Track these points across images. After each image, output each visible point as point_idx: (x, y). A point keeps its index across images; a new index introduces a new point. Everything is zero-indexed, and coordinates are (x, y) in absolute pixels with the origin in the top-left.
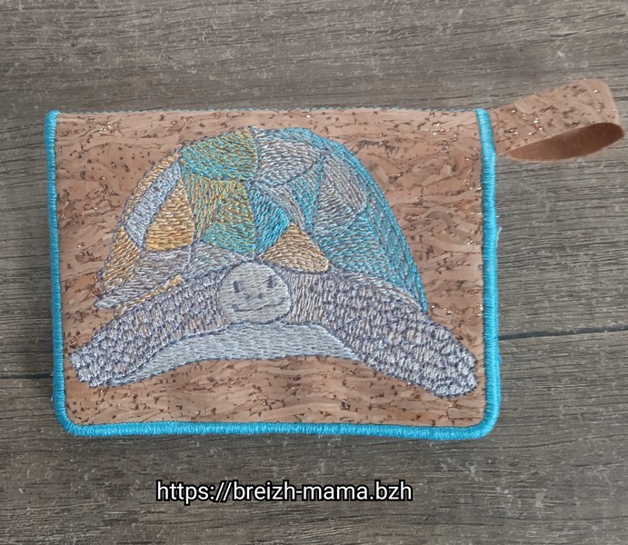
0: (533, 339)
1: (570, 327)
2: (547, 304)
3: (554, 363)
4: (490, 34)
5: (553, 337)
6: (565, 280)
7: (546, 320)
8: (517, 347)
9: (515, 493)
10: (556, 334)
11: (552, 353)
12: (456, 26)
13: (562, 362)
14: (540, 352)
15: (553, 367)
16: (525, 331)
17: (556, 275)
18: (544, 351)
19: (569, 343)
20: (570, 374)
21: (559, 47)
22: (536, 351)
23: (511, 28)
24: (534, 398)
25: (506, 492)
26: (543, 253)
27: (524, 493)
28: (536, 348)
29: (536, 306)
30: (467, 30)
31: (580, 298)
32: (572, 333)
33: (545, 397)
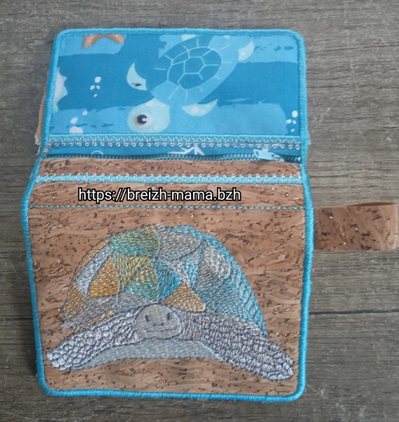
0: (364, 315)
1: (386, 308)
2: (373, 293)
3: (375, 329)
4: (346, 124)
5: (376, 314)
6: (385, 279)
7: (373, 303)
8: (354, 319)
9: (347, 407)
10: (378, 312)
11: (374, 323)
12: (326, 118)
13: (381, 329)
14: (367, 323)
15: (375, 332)
16: (359, 309)
17: (379, 276)
18: (371, 322)
19: (385, 318)
20: (385, 337)
21: (388, 135)
22: (365, 322)
23: (359, 121)
24: (362, 350)
25: (342, 406)
26: (373, 261)
27: (353, 408)
28: (365, 320)
29: (367, 294)
30: (332, 121)
31: (393, 290)
32: (387, 312)
33: (369, 350)
